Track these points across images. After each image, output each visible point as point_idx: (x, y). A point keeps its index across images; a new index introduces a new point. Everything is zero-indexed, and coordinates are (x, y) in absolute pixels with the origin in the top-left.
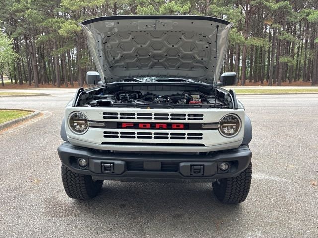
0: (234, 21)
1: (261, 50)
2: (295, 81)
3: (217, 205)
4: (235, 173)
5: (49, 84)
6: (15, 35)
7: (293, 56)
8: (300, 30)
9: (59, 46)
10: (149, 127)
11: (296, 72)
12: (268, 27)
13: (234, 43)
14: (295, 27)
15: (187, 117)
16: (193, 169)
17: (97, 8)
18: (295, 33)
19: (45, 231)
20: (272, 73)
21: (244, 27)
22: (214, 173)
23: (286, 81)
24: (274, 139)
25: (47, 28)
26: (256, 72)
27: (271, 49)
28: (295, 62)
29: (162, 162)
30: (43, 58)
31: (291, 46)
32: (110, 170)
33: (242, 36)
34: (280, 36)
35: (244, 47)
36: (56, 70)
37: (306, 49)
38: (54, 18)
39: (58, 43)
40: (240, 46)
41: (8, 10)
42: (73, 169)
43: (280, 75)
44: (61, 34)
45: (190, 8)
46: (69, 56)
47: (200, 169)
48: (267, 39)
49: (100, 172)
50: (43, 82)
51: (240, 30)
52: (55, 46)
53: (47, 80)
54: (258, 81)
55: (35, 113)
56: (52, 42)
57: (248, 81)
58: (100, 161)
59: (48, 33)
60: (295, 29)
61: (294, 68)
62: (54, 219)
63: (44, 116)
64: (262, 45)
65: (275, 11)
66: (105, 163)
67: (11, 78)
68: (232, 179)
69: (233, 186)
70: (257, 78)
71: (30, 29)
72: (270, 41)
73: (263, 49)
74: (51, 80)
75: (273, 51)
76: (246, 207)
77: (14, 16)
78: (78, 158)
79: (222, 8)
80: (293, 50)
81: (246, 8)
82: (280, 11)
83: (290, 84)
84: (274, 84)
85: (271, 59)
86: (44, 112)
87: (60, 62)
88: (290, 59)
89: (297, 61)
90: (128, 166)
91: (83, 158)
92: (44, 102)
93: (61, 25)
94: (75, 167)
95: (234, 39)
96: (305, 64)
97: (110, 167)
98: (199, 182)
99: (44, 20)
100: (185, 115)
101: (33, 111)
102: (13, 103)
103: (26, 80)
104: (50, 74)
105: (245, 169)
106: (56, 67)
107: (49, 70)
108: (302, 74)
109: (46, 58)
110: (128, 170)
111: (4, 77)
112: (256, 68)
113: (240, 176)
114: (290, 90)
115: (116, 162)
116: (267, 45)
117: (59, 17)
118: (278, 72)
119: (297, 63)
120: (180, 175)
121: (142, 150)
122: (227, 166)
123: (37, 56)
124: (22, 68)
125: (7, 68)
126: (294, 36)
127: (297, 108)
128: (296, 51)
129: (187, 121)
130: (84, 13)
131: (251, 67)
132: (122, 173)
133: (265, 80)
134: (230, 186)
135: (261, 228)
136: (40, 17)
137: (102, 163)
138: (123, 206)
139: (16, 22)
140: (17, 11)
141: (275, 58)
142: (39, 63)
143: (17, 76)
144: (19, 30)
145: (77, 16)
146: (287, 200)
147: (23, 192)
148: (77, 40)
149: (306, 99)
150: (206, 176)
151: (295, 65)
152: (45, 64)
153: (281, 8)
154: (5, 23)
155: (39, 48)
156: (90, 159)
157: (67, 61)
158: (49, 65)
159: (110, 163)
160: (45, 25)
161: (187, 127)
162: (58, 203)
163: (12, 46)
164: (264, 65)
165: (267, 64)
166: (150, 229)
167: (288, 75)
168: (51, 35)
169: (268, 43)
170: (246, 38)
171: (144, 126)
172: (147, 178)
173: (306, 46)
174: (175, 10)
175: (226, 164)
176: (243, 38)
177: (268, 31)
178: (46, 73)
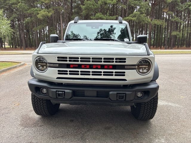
0: (144, 9)
1: (160, 27)
2: (181, 47)
3: (134, 121)
4: (147, 99)
5: (32, 48)
6: (11, 18)
7: (180, 31)
8: (184, 15)
9: (38, 25)
10: (89, 67)
11: (182, 41)
12: (165, 14)
13: (144, 23)
14: (181, 14)
15: (115, 60)
16: (118, 96)
17: (61, 2)
18: (181, 18)
19: (19, 137)
20: (167, 42)
21: (150, 13)
22: (132, 99)
23: (175, 47)
24: (170, 80)
25: (30, 14)
26: (157, 41)
27: (166, 27)
28: (181, 35)
29: (97, 91)
30: (29, 33)
31: (179, 26)
32: (62, 96)
33: (149, 19)
34: (172, 19)
35: (150, 26)
36: (36, 39)
37: (188, 27)
38: (35, 8)
39: (37, 23)
40: (147, 25)
41: (7, 3)
42: (38, 96)
43: (172, 43)
44: (39, 18)
45: (117, 2)
46: (44, 32)
47: (123, 96)
48: (164, 21)
49: (55, 97)
50: (29, 47)
51: (148, 15)
52: (35, 25)
53: (31, 46)
54: (158, 47)
55: (21, 64)
56: (34, 22)
57: (152, 47)
58: (55, 90)
59: (31, 17)
60: (181, 15)
61: (181, 39)
62: (26, 129)
63: (27, 66)
64: (161, 24)
65: (169, 3)
66: (58, 91)
67: (10, 45)
68: (144, 103)
69: (145, 108)
70: (158, 45)
71: (20, 15)
72: (166, 22)
73: (162, 27)
74: (33, 46)
75: (168, 28)
76: (153, 123)
77: (11, 7)
78: (41, 88)
79: (137, 2)
80: (180, 27)
81: (151, 2)
82: (172, 4)
83: (178, 48)
84: (168, 48)
85: (166, 33)
86: (27, 64)
87: (39, 35)
88: (178, 33)
89: (183, 34)
90: (74, 93)
91: (44, 88)
92: (28, 58)
93: (39, 12)
94: (39, 94)
95: (144, 20)
96: (187, 37)
97: (62, 94)
98: (122, 105)
99: (28, 9)
100: (113, 59)
101: (21, 63)
102: (9, 58)
103: (19, 46)
104: (33, 42)
105: (154, 97)
106: (36, 38)
107: (32, 40)
108: (185, 42)
109: (30, 32)
110: (74, 96)
111: (5, 44)
112: (157, 39)
113: (150, 102)
114: (178, 52)
115: (66, 91)
116: (165, 24)
117: (38, 7)
118: (171, 41)
119: (183, 36)
120: (110, 100)
121: (84, 83)
122: (142, 95)
123: (25, 31)
124: (16, 38)
125: (7, 38)
126: (181, 19)
127: (183, 62)
128: (182, 28)
129: (114, 63)
130: (53, 5)
131: (154, 38)
132: (70, 99)
133: (162, 46)
134: (143, 108)
135: (164, 137)
136: (26, 7)
137: (56, 91)
138: (72, 121)
139: (12, 11)
140: (13, 4)
141: (169, 33)
142: (26, 36)
143: (13, 43)
144: (14, 15)
145: (48, 7)
146: (181, 118)
147: (9, 111)
148: (49, 21)
149: (189, 57)
150: (127, 101)
151: (181, 37)
152: (30, 36)
153: (173, 2)
154: (6, 11)
155: (26, 26)
156: (48, 89)
157: (43, 35)
158: (32, 37)
159: (62, 91)
160: (29, 12)
161: (114, 67)
162: (29, 118)
163: (10, 25)
164: (162, 37)
165: (164, 36)
166: (89, 137)
167: (176, 43)
168: (33, 18)
169: (165, 23)
170: (151, 20)
171: (85, 66)
172: (87, 102)
173: (188, 26)
174: (108, 3)
175: (141, 93)
176: (150, 20)
177: (165, 16)
178: (30, 42)
